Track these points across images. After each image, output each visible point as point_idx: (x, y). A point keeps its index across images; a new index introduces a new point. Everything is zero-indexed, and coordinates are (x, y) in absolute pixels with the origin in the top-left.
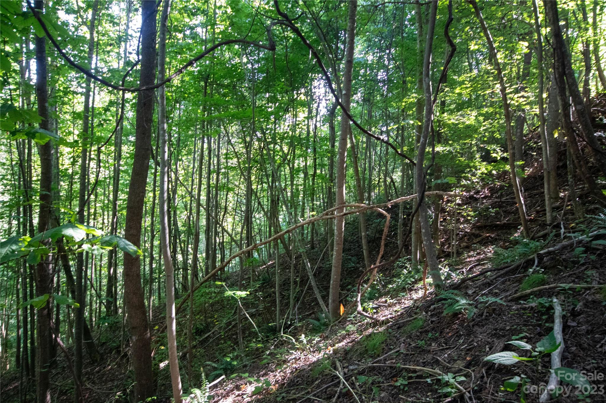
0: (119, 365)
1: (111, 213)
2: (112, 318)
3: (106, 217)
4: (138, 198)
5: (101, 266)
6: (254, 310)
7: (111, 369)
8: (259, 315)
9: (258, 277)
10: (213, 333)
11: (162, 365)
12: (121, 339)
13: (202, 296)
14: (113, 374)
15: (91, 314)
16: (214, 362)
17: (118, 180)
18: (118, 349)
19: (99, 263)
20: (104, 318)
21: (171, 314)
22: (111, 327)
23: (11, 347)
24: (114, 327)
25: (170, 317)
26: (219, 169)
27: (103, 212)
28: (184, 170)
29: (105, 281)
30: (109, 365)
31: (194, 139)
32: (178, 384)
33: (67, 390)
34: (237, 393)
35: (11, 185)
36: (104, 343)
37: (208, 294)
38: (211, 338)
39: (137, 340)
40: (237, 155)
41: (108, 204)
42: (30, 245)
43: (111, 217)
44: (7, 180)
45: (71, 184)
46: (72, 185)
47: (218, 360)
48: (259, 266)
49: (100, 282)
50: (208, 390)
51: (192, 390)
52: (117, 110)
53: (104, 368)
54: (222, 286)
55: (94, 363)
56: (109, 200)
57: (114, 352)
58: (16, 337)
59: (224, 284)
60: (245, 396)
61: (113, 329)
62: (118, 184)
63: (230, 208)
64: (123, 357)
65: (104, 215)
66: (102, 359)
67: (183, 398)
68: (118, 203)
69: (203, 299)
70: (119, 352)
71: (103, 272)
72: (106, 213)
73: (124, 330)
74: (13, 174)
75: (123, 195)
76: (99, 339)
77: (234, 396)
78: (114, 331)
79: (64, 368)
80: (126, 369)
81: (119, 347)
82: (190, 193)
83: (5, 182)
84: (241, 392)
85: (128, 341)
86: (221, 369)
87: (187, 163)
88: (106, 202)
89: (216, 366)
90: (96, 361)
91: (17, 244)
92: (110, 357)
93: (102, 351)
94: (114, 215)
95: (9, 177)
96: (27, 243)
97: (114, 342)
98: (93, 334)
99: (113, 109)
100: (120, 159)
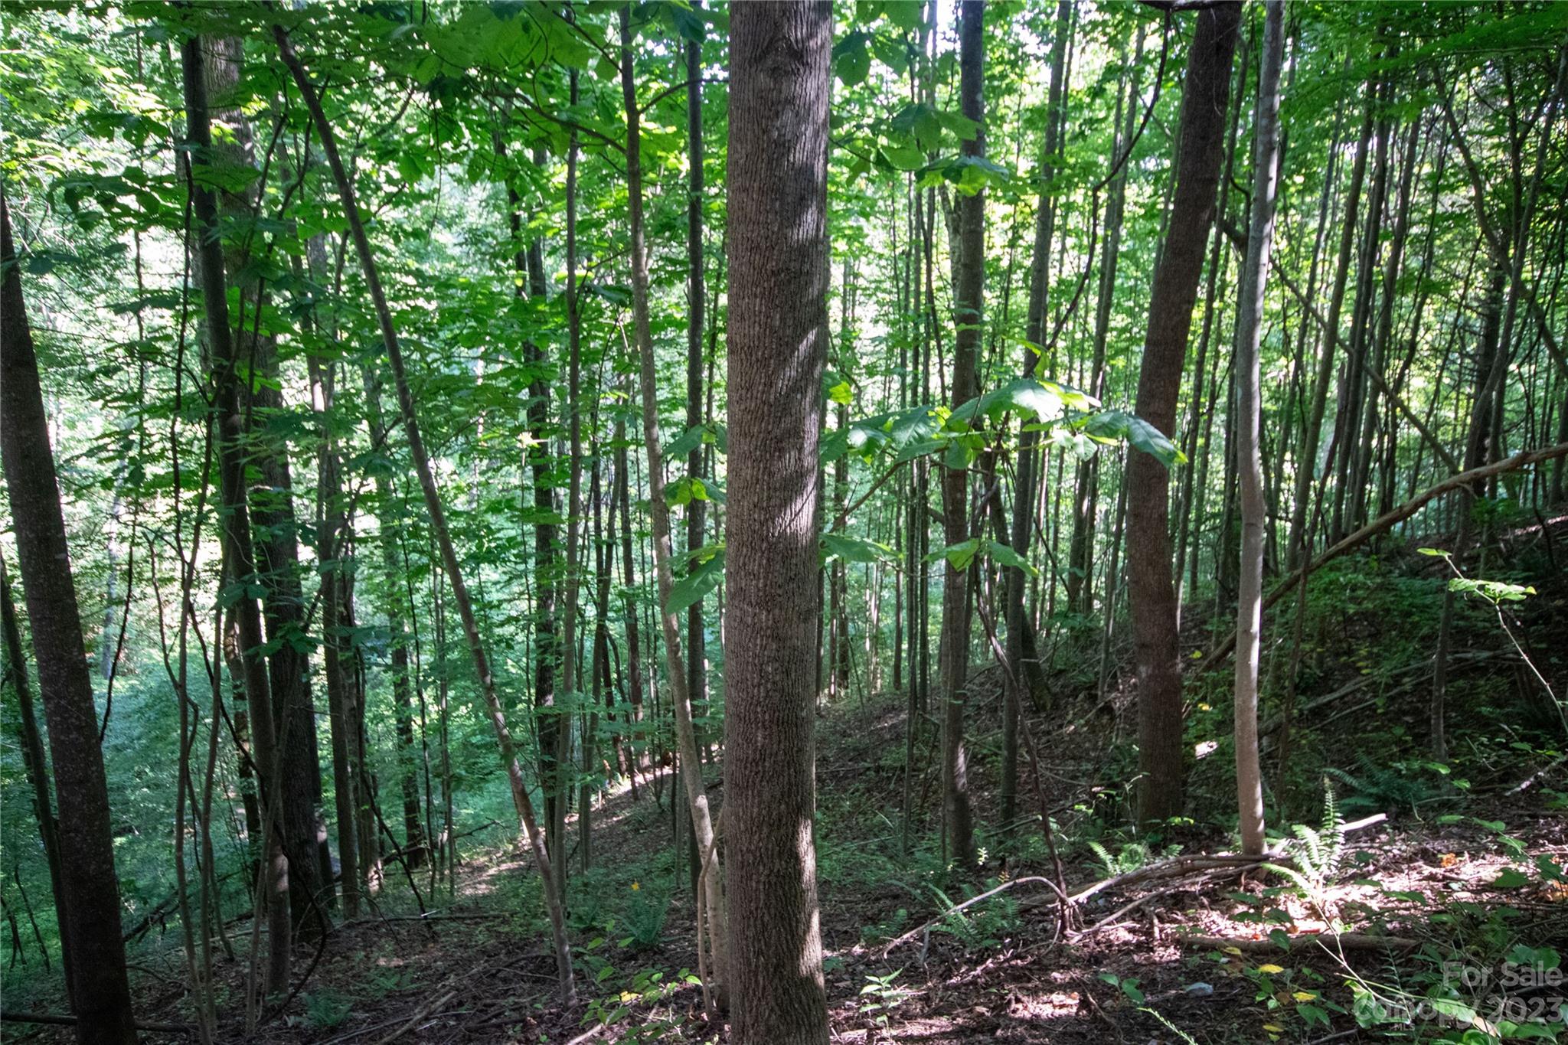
0: (1093, 730)
1: (1089, 364)
2: (1079, 620)
3: (1076, 375)
4: (1176, 319)
5: (1058, 494)
6: (1486, 654)
7: (1075, 732)
8: (1500, 672)
9: (1507, 560)
10: (1342, 698)
11: (1203, 749)
12: (1099, 668)
13: (1326, 591)
14: (1079, 746)
15: (1034, 602)
16: (1351, 773)
17: (1112, 278)
18: (1091, 689)
19: (1054, 486)
20: (1064, 616)
21: (1250, 625)
22: (1077, 639)
23: (884, 645)
24: (1084, 638)
25: (1247, 631)
26: (1404, 226)
27: (1071, 361)
28: (1290, 238)
29: (1066, 531)
30: (1070, 723)
31: (1328, 143)
32: (1254, 803)
33: (985, 757)
34: (1427, 870)
35: (891, 303)
36: (1061, 672)
37: (1344, 587)
38: (1332, 708)
39: (1149, 677)
40: (1474, 173)
41: (1083, 340)
42: (948, 427)
43: (1088, 375)
44: (884, 291)
45: (1006, 293)
46: (1007, 296)
47: (1359, 769)
48: (1514, 526)
49: (1056, 531)
50: (1341, 840)
51: (1295, 828)
52: (1121, 90)
53: (1061, 726)
54: (1441, 560)
55: (1037, 711)
56: (1085, 330)
57: (1081, 696)
58: (893, 626)
59: (1446, 555)
60: (1454, 886)
61: (1082, 642)
62: (1111, 288)
63: (1423, 348)
64: (1102, 710)
65: (1071, 368)
66: (1056, 706)
67: (1266, 841)
68: (1110, 337)
69: (1326, 600)
70: (1092, 698)
71: (1062, 508)
72: (1077, 365)
73: (1107, 652)
74: (896, 278)
75: (1119, 317)
76: (1050, 660)
77: (1415, 875)
78: (1084, 649)
79: (979, 708)
80: (1108, 741)
81: (1094, 686)
82: (1306, 303)
83: (880, 295)
84: (1439, 871)
85: (1115, 676)
86: (1371, 795)
87: (1298, 218)
88: (1078, 336)
89: (1355, 783)
90: (1044, 707)
91: (926, 424)
92: (1074, 705)
93: (1056, 690)
94: (1097, 370)
95: (887, 285)
96: (943, 423)
97: (1082, 672)
98: (1038, 646)
99: (1112, 88)
100: (1120, 223)
